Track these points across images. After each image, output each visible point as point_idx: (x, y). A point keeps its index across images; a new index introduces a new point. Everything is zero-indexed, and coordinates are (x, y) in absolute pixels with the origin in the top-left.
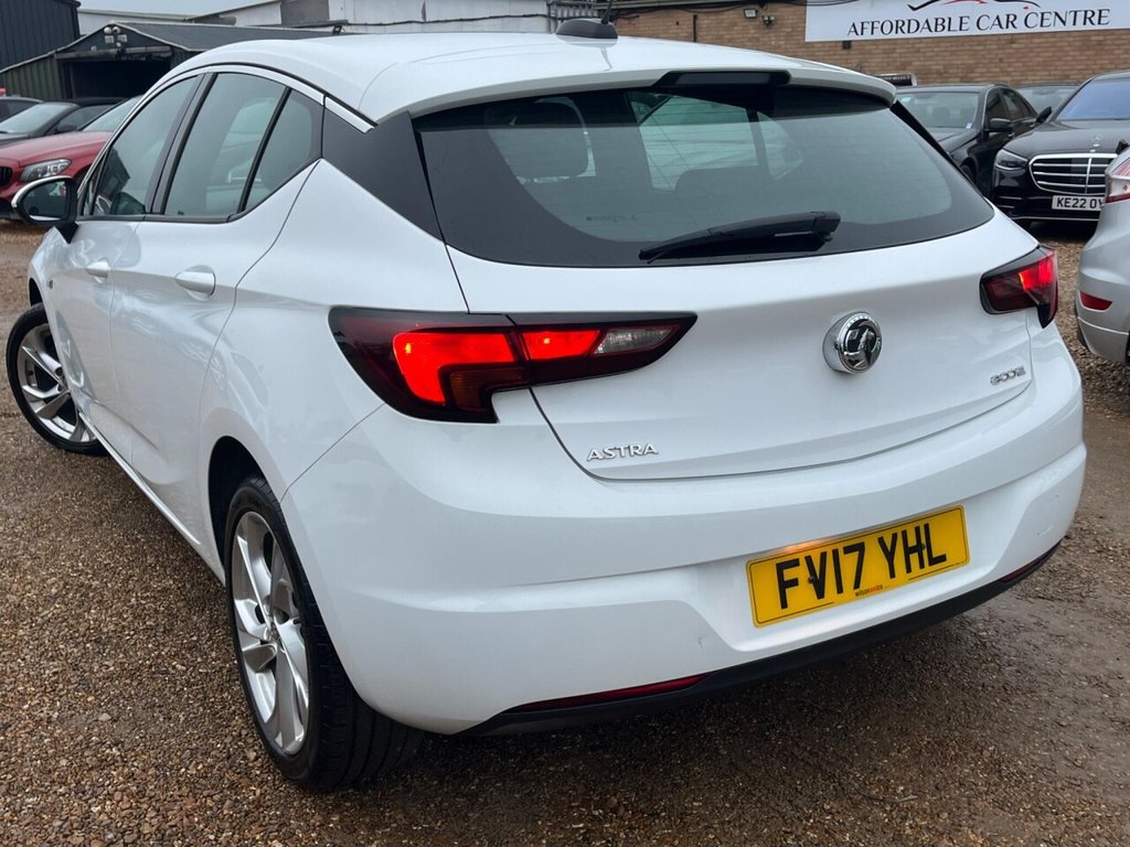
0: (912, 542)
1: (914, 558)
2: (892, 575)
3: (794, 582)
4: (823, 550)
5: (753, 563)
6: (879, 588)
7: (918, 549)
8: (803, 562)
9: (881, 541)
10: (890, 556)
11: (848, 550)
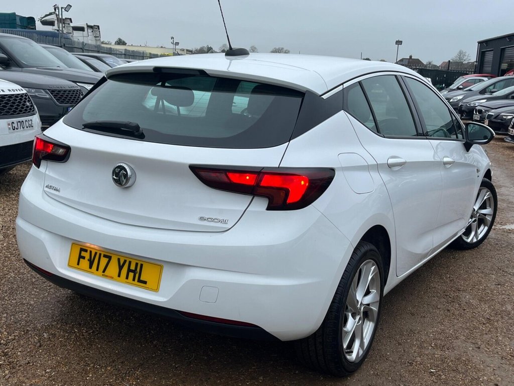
0: (133, 267)
1: (131, 275)
2: (119, 276)
3: (84, 258)
4: (96, 251)
5: (75, 243)
6: (112, 278)
7: (134, 272)
8: (89, 252)
9: (119, 260)
10: (121, 268)
11: (105, 256)
